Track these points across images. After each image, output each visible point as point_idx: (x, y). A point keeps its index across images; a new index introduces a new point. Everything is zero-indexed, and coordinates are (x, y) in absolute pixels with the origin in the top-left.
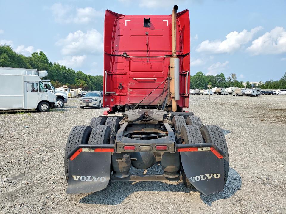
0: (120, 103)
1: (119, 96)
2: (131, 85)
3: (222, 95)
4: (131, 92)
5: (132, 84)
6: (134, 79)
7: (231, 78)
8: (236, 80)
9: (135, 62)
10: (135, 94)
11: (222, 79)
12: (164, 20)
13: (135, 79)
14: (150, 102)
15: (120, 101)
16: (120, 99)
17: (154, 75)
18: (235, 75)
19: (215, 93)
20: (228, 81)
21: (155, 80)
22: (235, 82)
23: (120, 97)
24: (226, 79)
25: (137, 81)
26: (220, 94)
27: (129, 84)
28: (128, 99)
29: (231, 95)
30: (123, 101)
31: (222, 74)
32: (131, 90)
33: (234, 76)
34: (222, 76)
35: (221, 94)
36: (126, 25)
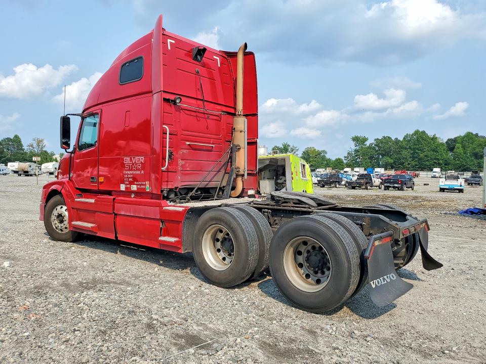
0: (167, 185)
1: (166, 173)
2: (183, 153)
3: (31, 175)
4: (183, 166)
5: (185, 151)
6: (188, 143)
7: (35, 145)
8: (44, 149)
9: (187, 114)
10: (188, 169)
11: (18, 146)
12: (215, 57)
13: (189, 145)
14: (207, 182)
15: (167, 181)
16: (168, 178)
17: (212, 140)
18: (42, 141)
19: (15, 172)
20: (29, 150)
21: (212, 147)
22: (42, 153)
23: (168, 175)
24: (25, 147)
25: (191, 147)
26: (26, 173)
27: (181, 152)
28: (179, 178)
29: (52, 176)
30: (172, 182)
31: (16, 136)
32: (183, 163)
33: (39, 142)
34: (17, 141)
35: (29, 173)
36: (169, 48)
